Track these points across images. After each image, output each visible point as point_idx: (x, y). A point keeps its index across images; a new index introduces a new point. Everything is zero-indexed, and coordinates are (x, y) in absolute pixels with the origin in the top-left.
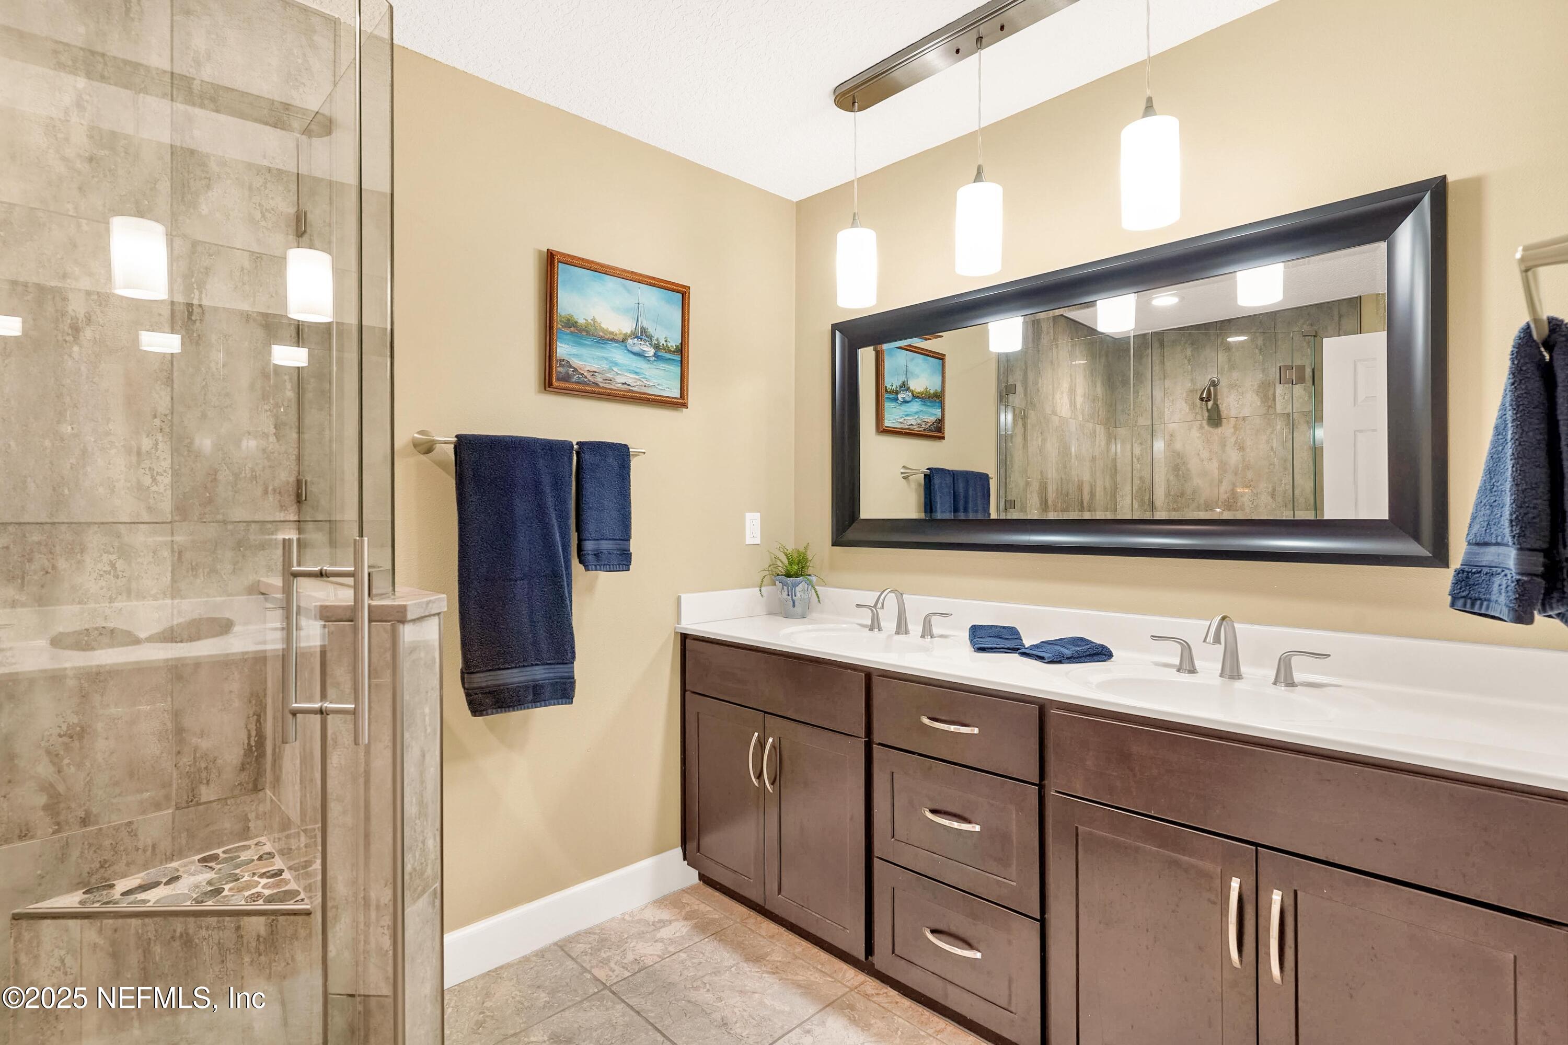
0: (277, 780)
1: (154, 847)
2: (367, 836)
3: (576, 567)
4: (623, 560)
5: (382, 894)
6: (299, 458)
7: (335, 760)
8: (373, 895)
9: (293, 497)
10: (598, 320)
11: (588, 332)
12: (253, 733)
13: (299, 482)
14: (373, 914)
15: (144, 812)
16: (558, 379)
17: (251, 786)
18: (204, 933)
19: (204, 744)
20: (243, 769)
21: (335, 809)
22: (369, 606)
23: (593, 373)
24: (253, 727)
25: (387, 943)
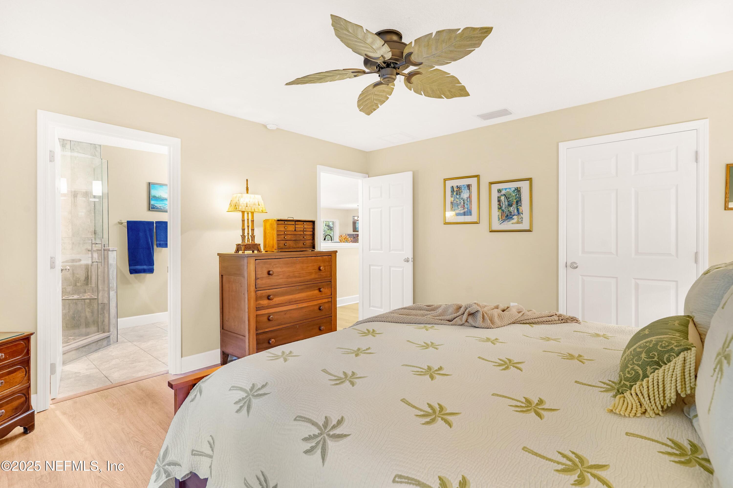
0: (91, 282)
1: (69, 292)
2: (104, 281)
3: (155, 247)
4: (166, 245)
5: (106, 289)
6: (95, 226)
7: (99, 270)
8: (105, 289)
9: (94, 233)
10: (161, 195)
11: (159, 198)
12: (87, 275)
13: (95, 230)
14: (105, 292)
15: (67, 286)
16: (151, 208)
17: (86, 284)
18: (79, 302)
19: (78, 276)
20: (85, 281)
21: (99, 277)
22: (104, 249)
23: (160, 207)
24: (86, 274)
25: (107, 296)
